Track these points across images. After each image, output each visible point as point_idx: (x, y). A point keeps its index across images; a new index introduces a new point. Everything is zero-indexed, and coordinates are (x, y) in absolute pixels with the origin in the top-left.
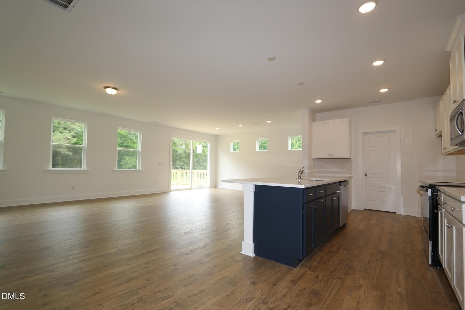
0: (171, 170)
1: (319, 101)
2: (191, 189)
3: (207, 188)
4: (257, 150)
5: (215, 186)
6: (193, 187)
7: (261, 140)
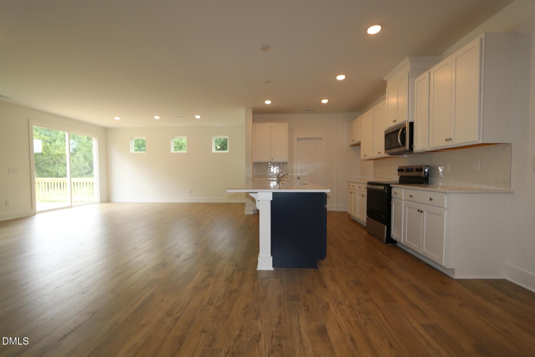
0: (34, 180)
1: (268, 102)
2: (71, 207)
3: (95, 203)
4: (173, 151)
5: (107, 198)
6: (73, 204)
7: (177, 139)
